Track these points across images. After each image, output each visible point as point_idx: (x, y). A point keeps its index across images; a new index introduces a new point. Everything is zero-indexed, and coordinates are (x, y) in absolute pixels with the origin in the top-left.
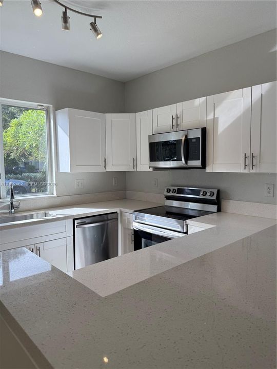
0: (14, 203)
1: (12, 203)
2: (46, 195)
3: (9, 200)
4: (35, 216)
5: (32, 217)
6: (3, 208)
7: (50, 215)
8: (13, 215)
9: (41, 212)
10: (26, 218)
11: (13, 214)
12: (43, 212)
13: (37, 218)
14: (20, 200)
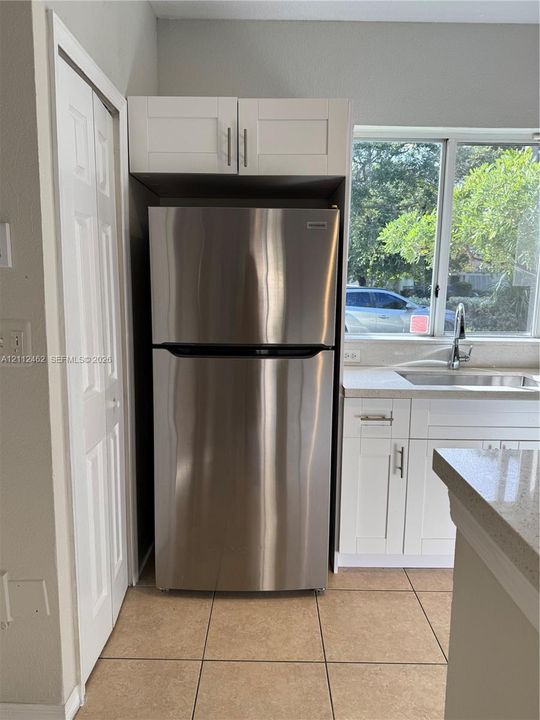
0: (460, 349)
1: (456, 349)
2: (526, 338)
3: (451, 340)
4: (496, 380)
5: (488, 381)
6: (438, 356)
7: (535, 383)
8: (455, 373)
9: (514, 374)
10: (474, 381)
11: (457, 369)
12: (520, 374)
13: (502, 384)
14: (471, 343)
